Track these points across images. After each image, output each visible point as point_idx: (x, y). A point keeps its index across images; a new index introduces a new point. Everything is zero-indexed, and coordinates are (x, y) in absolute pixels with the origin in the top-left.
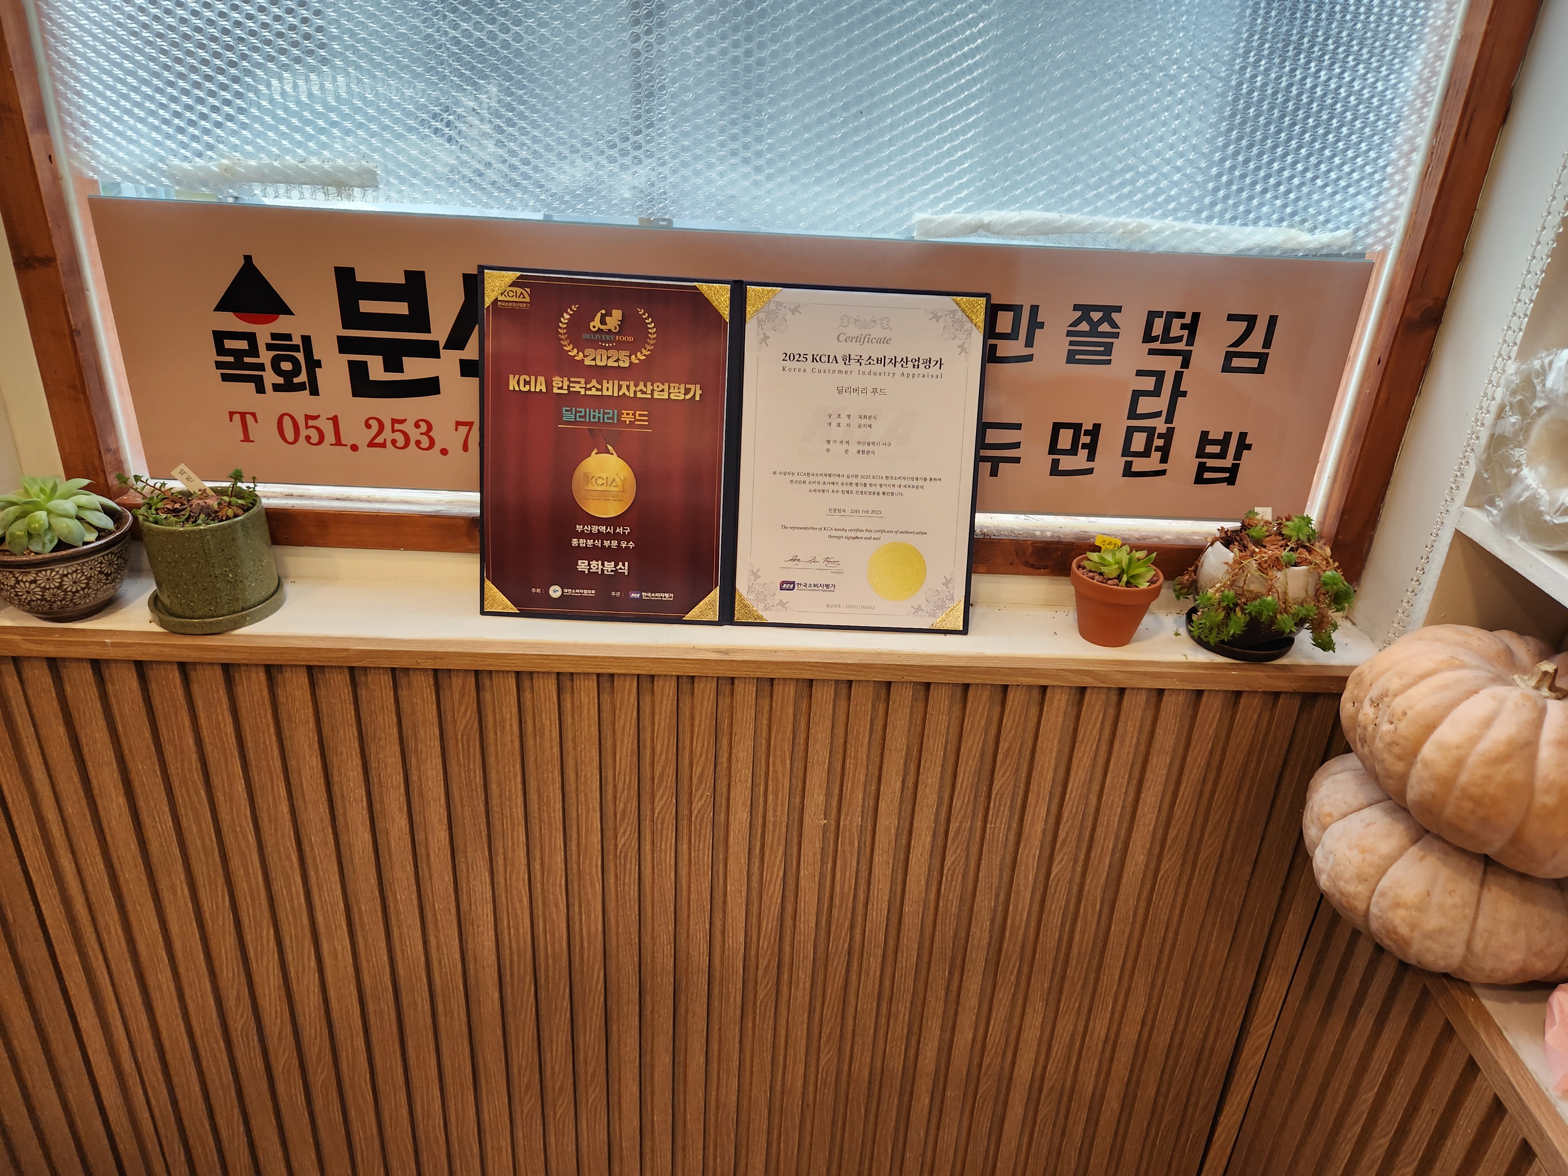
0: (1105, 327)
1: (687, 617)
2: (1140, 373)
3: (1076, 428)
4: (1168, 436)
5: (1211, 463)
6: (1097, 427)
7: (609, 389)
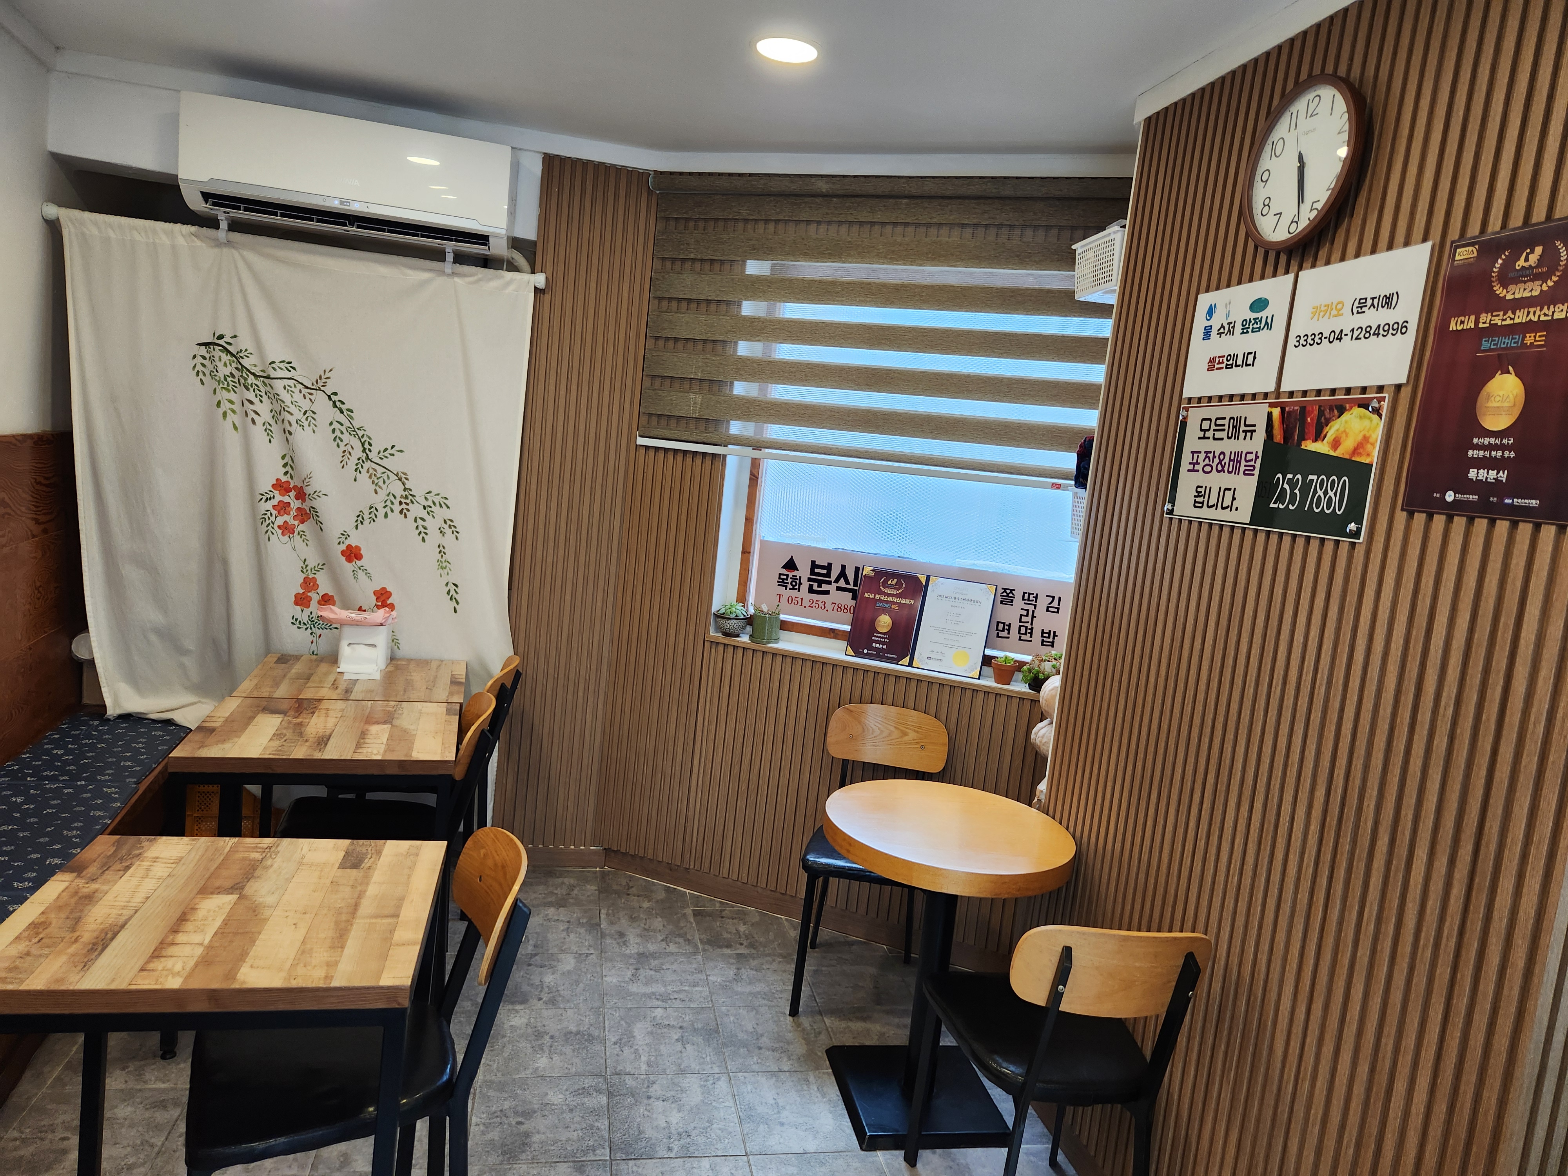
0: (1011, 595)
1: (900, 663)
2: (1022, 609)
3: (1004, 623)
4: (1032, 629)
5: (1045, 639)
6: (1010, 624)
7: (890, 599)
